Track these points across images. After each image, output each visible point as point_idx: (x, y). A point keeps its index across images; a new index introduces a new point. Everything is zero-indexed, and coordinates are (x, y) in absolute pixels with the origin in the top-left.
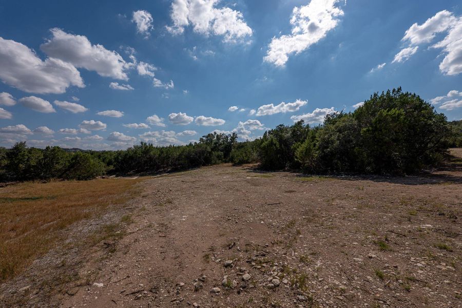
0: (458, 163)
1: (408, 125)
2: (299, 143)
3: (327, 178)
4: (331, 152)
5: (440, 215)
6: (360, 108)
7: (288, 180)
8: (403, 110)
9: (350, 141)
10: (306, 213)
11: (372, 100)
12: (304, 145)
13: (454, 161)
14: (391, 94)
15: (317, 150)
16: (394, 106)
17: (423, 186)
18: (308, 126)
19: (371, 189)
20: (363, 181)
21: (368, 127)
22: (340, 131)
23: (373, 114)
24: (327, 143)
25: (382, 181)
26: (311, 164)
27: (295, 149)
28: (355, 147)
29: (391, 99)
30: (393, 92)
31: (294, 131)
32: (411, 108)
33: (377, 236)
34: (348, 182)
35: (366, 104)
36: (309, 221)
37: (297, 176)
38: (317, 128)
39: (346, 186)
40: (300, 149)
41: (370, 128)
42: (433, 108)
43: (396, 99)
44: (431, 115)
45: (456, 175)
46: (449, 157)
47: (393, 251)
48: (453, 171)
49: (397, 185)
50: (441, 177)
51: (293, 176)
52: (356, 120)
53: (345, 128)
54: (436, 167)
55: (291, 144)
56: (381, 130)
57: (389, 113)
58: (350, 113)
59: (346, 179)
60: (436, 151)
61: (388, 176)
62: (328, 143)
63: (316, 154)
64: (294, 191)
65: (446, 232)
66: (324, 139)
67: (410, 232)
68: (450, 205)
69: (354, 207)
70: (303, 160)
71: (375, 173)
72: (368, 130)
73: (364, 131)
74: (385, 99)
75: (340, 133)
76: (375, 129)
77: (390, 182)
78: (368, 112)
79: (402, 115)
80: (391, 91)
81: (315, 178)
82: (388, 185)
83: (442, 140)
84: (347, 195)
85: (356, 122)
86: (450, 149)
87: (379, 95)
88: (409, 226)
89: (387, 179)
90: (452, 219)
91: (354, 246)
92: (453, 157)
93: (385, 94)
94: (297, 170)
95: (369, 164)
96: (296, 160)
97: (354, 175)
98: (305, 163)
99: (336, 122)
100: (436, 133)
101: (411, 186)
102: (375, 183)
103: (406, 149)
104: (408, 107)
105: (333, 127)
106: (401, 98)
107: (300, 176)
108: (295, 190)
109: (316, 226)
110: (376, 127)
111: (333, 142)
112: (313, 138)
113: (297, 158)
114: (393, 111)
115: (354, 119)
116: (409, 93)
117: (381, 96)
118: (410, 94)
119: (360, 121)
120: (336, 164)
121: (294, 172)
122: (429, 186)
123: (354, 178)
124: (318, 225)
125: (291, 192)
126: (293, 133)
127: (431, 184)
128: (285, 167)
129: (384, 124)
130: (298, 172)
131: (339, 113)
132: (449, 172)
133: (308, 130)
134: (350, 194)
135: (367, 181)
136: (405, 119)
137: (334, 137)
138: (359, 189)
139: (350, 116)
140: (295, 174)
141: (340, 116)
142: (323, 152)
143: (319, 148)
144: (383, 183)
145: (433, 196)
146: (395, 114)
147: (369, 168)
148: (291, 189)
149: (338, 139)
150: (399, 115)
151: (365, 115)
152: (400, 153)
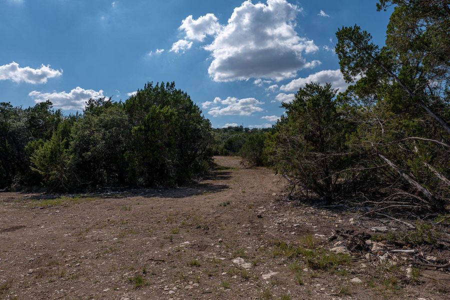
0: (219, 171)
1: (180, 127)
2: (41, 140)
3: (86, 197)
4: (93, 158)
5: (197, 228)
6: (132, 98)
7: (14, 207)
8: (176, 109)
9: (119, 142)
10: (38, 262)
11: (146, 90)
12: (49, 145)
13: (216, 169)
14: (165, 87)
15: (72, 153)
16: (168, 103)
17: (189, 197)
18: (58, 113)
19: (139, 207)
20: (133, 198)
21: (141, 125)
22: (106, 127)
23: (147, 109)
24: (86, 143)
25: (153, 196)
26: (61, 176)
27: (32, 150)
28: (126, 150)
29: (165, 94)
30: (167, 86)
31: (33, 118)
32: (182, 109)
33: (135, 270)
34: (113, 201)
35: (139, 94)
36: (40, 275)
37: (33, 198)
38: (73, 119)
39: (111, 208)
40: (40, 151)
41: (143, 127)
42: (201, 112)
43: (170, 95)
44: (200, 120)
45: (215, 184)
46: (213, 165)
47: (149, 285)
48: (214, 180)
49: (167, 199)
50: (205, 186)
51: (26, 199)
52: (126, 114)
53: (113, 123)
54: (202, 176)
55: (26, 141)
56: (154, 131)
57: (162, 111)
58: (120, 102)
59: (112, 196)
60: (204, 159)
61: (160, 189)
62: (88, 142)
63: (69, 159)
64: (21, 227)
65: (198, 246)
66: (83, 136)
67: (169, 255)
68: (206, 216)
69: (114, 237)
70: (47, 170)
71: (147, 186)
72: (140, 130)
73: (136, 131)
74: (159, 93)
75: (107, 130)
76: (148, 129)
77: (161, 197)
78: (141, 105)
79: (174, 115)
80: (165, 85)
81: (65, 199)
82: (158, 201)
83: (208, 147)
84: (109, 220)
85: (126, 117)
86: (214, 157)
87: (154, 86)
88: (170, 248)
89: (159, 192)
90: (205, 231)
91: (105, 294)
92: (216, 165)
93: (159, 86)
94: (35, 188)
95: (142, 174)
96: (33, 169)
97: (122, 190)
98: (50, 175)
99: (101, 112)
100: (204, 139)
101: (180, 200)
102: (146, 199)
103: (178, 156)
104: (180, 107)
105: (96, 120)
106: (174, 95)
107: (38, 198)
108: (25, 225)
109: (51, 282)
110: (149, 126)
111: (95, 143)
112: (65, 133)
113: (35, 167)
114: (166, 109)
115: (124, 112)
116: (182, 91)
117: (156, 89)
118: (183, 93)
119: (131, 116)
120: (101, 175)
121: (29, 191)
122: (194, 198)
123: (123, 194)
124: (55, 278)
125: (13, 229)
126: (30, 121)
127: (196, 195)
128: (10, 183)
129: (157, 122)
130: (36, 191)
131: (107, 99)
132: (211, 181)
133: (59, 120)
134: (113, 218)
135: (137, 198)
136: (177, 120)
137: (98, 136)
138: (127, 210)
139: (120, 107)
140: (30, 195)
141: (108, 105)
142: (81, 156)
143: (75, 150)
144: (154, 198)
145: (195, 208)
146: (167, 112)
147: (141, 180)
148: (15, 225)
149: (103, 139)
150: (172, 114)
151: (137, 109)
152: (173, 160)
